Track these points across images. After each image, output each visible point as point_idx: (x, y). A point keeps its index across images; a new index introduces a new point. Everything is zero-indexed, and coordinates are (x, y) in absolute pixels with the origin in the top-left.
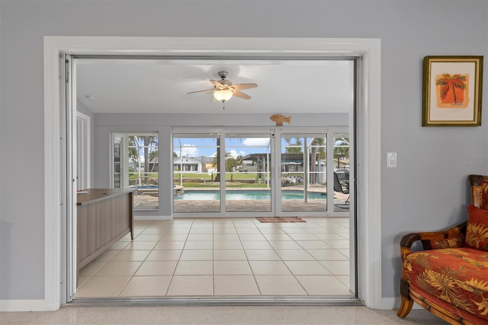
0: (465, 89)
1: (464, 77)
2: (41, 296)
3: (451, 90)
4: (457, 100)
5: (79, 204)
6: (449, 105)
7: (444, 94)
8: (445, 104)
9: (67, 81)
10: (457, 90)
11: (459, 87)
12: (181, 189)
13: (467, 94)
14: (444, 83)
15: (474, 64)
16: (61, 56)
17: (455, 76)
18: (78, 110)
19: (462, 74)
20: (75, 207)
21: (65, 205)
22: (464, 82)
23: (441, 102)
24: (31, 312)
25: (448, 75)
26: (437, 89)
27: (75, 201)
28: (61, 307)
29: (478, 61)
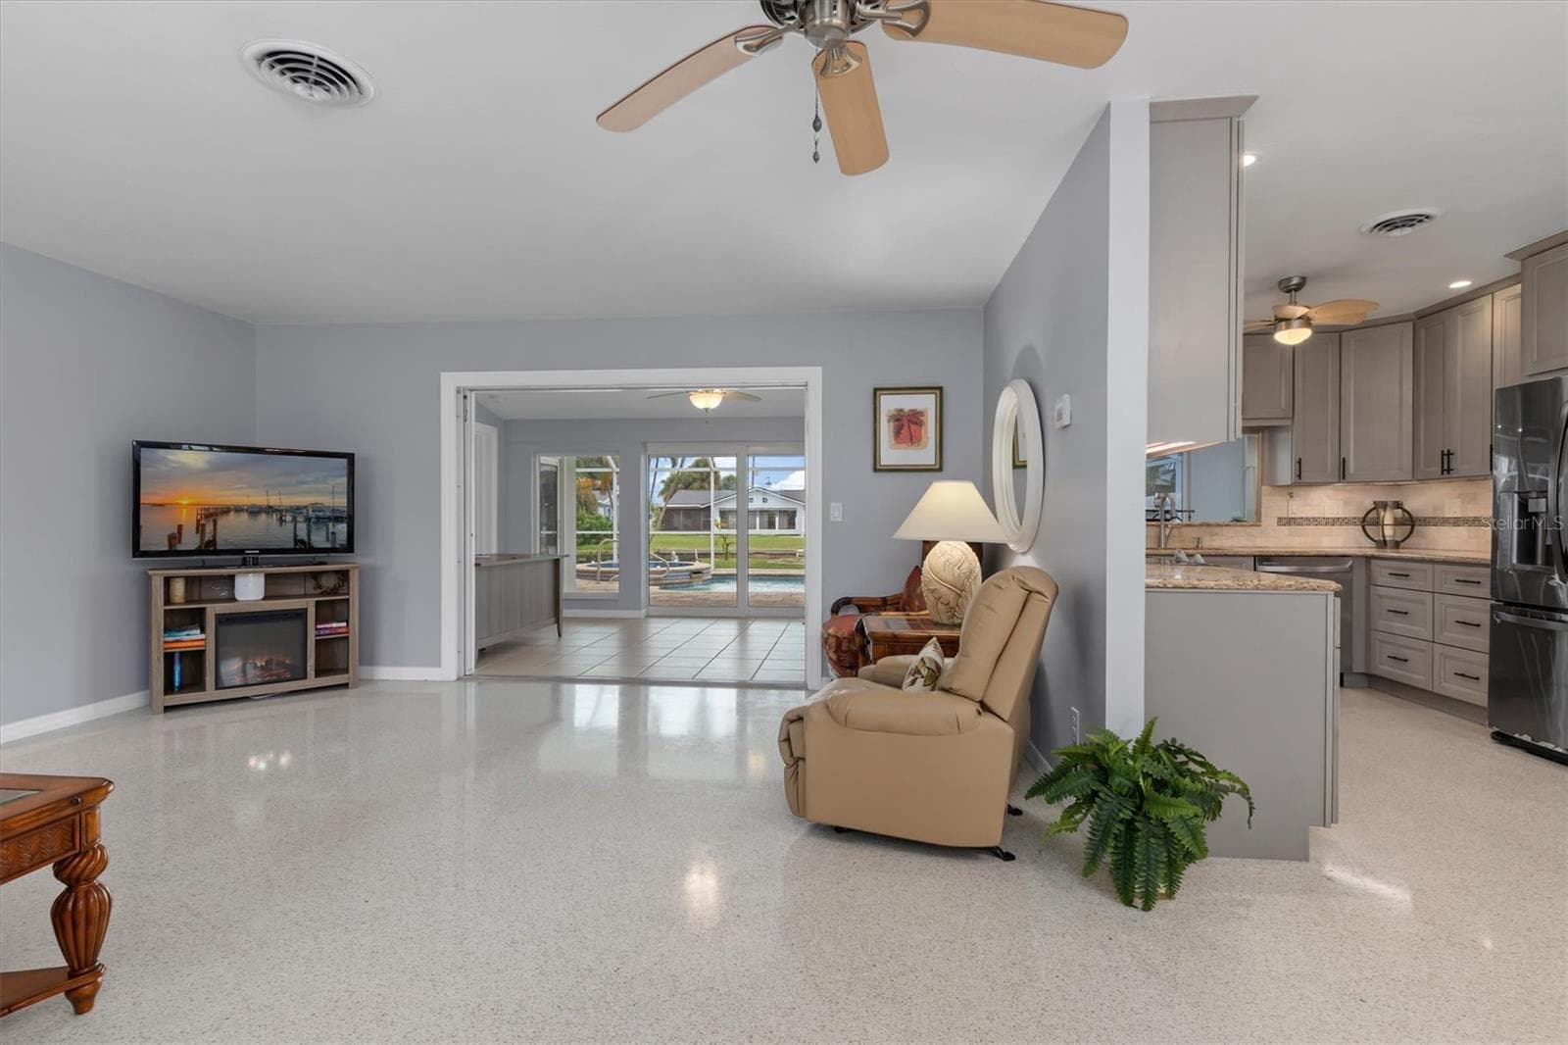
0: (923, 428)
1: (922, 412)
2: (437, 663)
3: (906, 428)
4: (914, 440)
5: (477, 565)
6: (904, 445)
7: (898, 433)
8: (900, 445)
9: (465, 420)
10: (913, 427)
11: (916, 423)
12: (703, 569)
13: (926, 433)
14: (897, 420)
15: (934, 395)
16: (458, 392)
17: (911, 410)
18: (476, 421)
19: (919, 407)
20: (474, 568)
21: (462, 562)
22: (922, 418)
23: (893, 442)
24: (426, 681)
25: (901, 410)
26: (889, 427)
27: (474, 561)
28: (459, 679)
29: (938, 392)
